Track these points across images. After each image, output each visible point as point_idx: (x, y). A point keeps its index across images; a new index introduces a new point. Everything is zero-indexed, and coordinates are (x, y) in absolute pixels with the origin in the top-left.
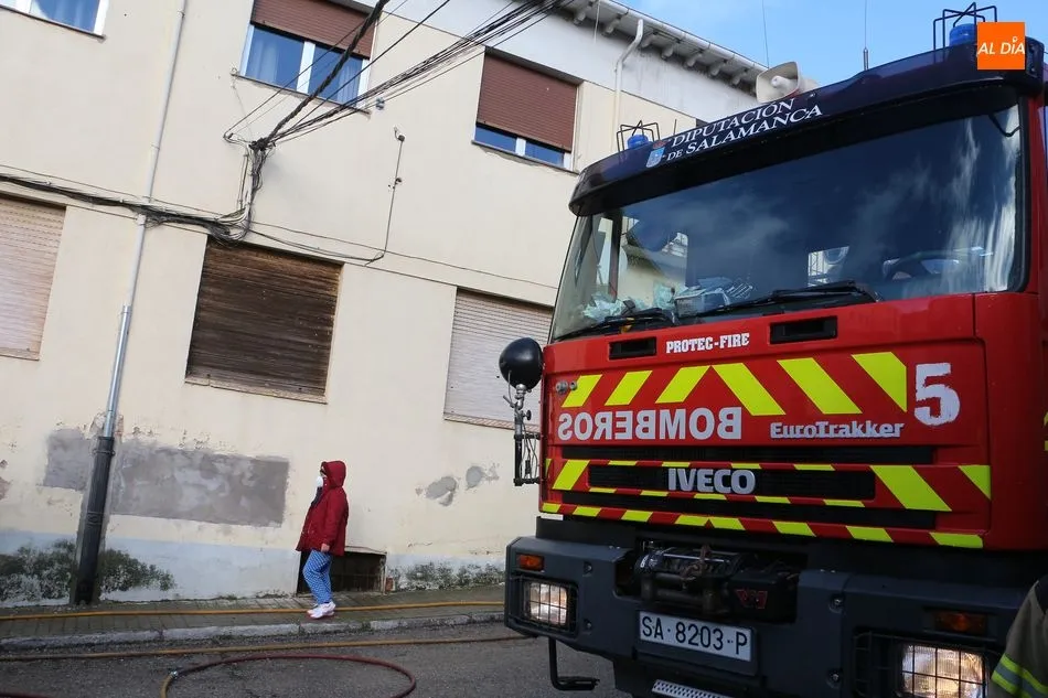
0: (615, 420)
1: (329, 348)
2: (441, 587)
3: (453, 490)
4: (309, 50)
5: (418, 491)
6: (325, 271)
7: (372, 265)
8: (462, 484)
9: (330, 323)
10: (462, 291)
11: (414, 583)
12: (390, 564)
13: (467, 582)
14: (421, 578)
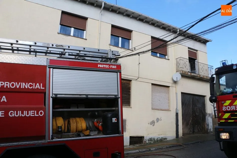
0: (235, 107)
1: (130, 97)
2: (154, 142)
3: (154, 123)
4: (120, 39)
5: (149, 124)
6: (128, 82)
7: (137, 80)
8: (156, 122)
9: (130, 92)
10: (152, 84)
11: (149, 142)
12: (145, 138)
13: (158, 141)
14: (150, 141)
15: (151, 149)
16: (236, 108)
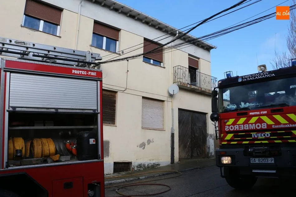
0: (239, 126)
1: (115, 113)
2: (144, 169)
3: (145, 145)
4: (105, 39)
5: (138, 146)
6: (113, 94)
7: (124, 92)
8: (146, 144)
9: (115, 106)
10: (143, 98)
11: (138, 168)
12: (133, 164)
13: (149, 167)
14: (140, 167)
15: (141, 178)
16: (239, 128)
